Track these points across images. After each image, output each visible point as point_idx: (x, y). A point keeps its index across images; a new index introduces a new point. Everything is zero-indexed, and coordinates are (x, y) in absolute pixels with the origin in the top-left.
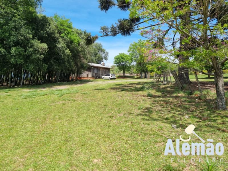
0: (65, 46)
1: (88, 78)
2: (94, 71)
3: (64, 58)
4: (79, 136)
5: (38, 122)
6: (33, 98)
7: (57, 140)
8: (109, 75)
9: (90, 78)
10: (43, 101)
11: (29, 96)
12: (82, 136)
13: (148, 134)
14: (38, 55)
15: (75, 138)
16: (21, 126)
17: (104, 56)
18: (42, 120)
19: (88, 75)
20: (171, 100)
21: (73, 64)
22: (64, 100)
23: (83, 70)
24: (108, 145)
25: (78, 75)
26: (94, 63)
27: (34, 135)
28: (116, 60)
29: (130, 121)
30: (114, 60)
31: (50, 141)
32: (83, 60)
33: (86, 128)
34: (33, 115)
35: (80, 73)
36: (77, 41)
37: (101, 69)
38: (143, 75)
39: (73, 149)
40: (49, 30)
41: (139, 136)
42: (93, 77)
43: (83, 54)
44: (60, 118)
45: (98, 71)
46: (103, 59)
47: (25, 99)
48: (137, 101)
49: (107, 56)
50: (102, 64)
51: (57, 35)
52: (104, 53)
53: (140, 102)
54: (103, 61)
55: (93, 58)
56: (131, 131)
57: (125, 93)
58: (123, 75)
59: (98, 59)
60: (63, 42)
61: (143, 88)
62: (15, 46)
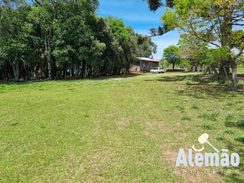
0: (118, 43)
1: (137, 72)
2: (142, 65)
3: (117, 54)
8: (158, 69)
14: (98, 53)
17: (153, 49)
19: (136, 69)
21: (124, 59)
23: (131, 65)
26: (142, 57)
30: (163, 53)
32: (133, 55)
35: (129, 68)
36: (128, 38)
37: (149, 63)
40: (106, 30)
42: (141, 71)
43: (132, 50)
45: (146, 65)
46: (151, 53)
49: (156, 50)
50: (150, 58)
51: (111, 34)
52: (153, 46)
54: (151, 55)
58: (172, 68)
60: (116, 40)
62: (81, 46)
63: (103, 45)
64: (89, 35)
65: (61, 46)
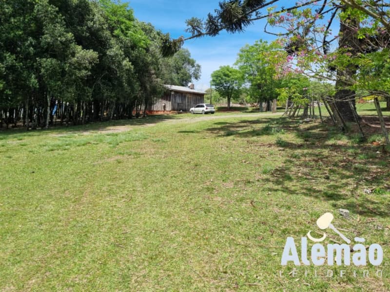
0: (123, 53)
1: (166, 112)
3: (121, 77)
4: (146, 235)
5: (67, 198)
6: (65, 150)
7: (100, 243)
8: (203, 106)
9: (168, 112)
10: (81, 156)
11: (59, 146)
12: (152, 234)
13: (291, 232)
15: (137, 239)
16: (34, 208)
17: (192, 72)
18: (75, 196)
19: (165, 106)
20: (326, 152)
21: (137, 85)
22: (120, 154)
23: (155, 98)
24: (206, 258)
25: (148, 107)
26: (175, 84)
27: (55, 229)
28: (215, 79)
29: (247, 199)
30: (211, 79)
31: (86, 246)
32: (156, 80)
33: (161, 214)
34: (60, 185)
35: (151, 104)
36: (144, 44)
37: (188, 96)
38: (264, 105)
39: (131, 267)
40: (94, 24)
41: (272, 235)
42: (173, 109)
43: (155, 69)
44: (110, 192)
45: (182, 100)
46: (190, 78)
47: (50, 153)
48: (258, 156)
49: (198, 73)
50: (189, 87)
51: (106, 33)
52: (193, 66)
53: (264, 158)
54: (190, 82)
55: (174, 75)
56: (252, 224)
57: (234, 140)
58: (227, 106)
59: (183, 77)
60: (117, 46)
61: (267, 130)
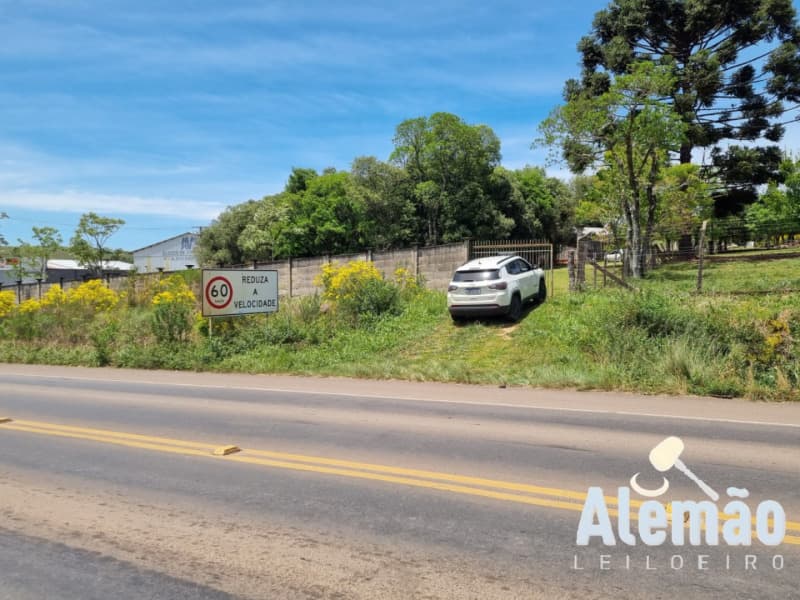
0: (534, 215)
40: (514, 198)
51: (522, 202)
60: (530, 211)
62: (478, 225)
63: (510, 222)
64: (491, 208)
65: (452, 229)
